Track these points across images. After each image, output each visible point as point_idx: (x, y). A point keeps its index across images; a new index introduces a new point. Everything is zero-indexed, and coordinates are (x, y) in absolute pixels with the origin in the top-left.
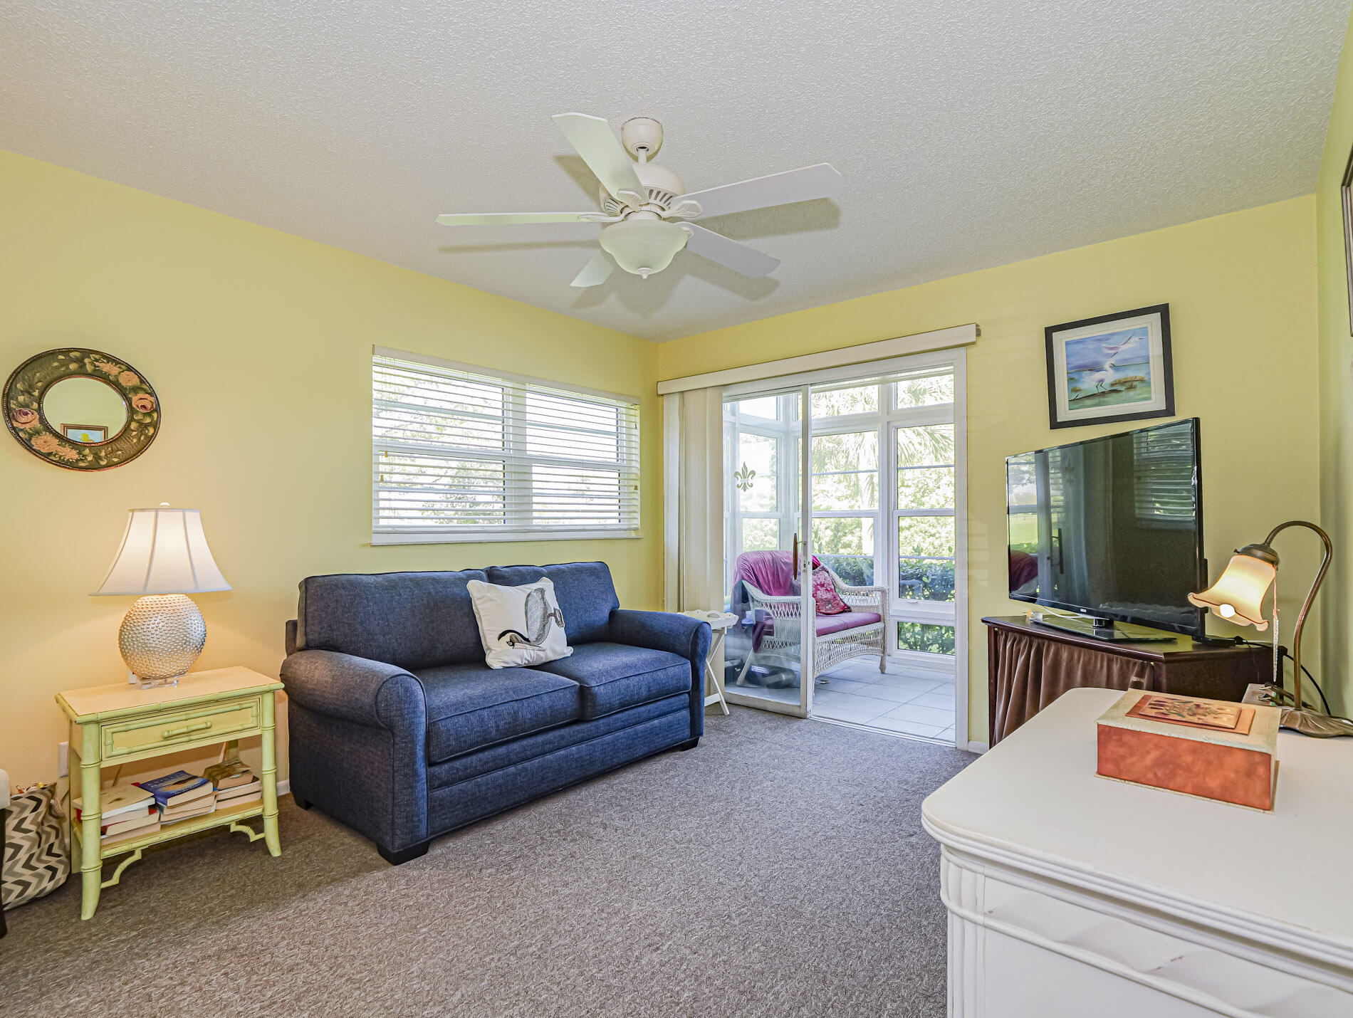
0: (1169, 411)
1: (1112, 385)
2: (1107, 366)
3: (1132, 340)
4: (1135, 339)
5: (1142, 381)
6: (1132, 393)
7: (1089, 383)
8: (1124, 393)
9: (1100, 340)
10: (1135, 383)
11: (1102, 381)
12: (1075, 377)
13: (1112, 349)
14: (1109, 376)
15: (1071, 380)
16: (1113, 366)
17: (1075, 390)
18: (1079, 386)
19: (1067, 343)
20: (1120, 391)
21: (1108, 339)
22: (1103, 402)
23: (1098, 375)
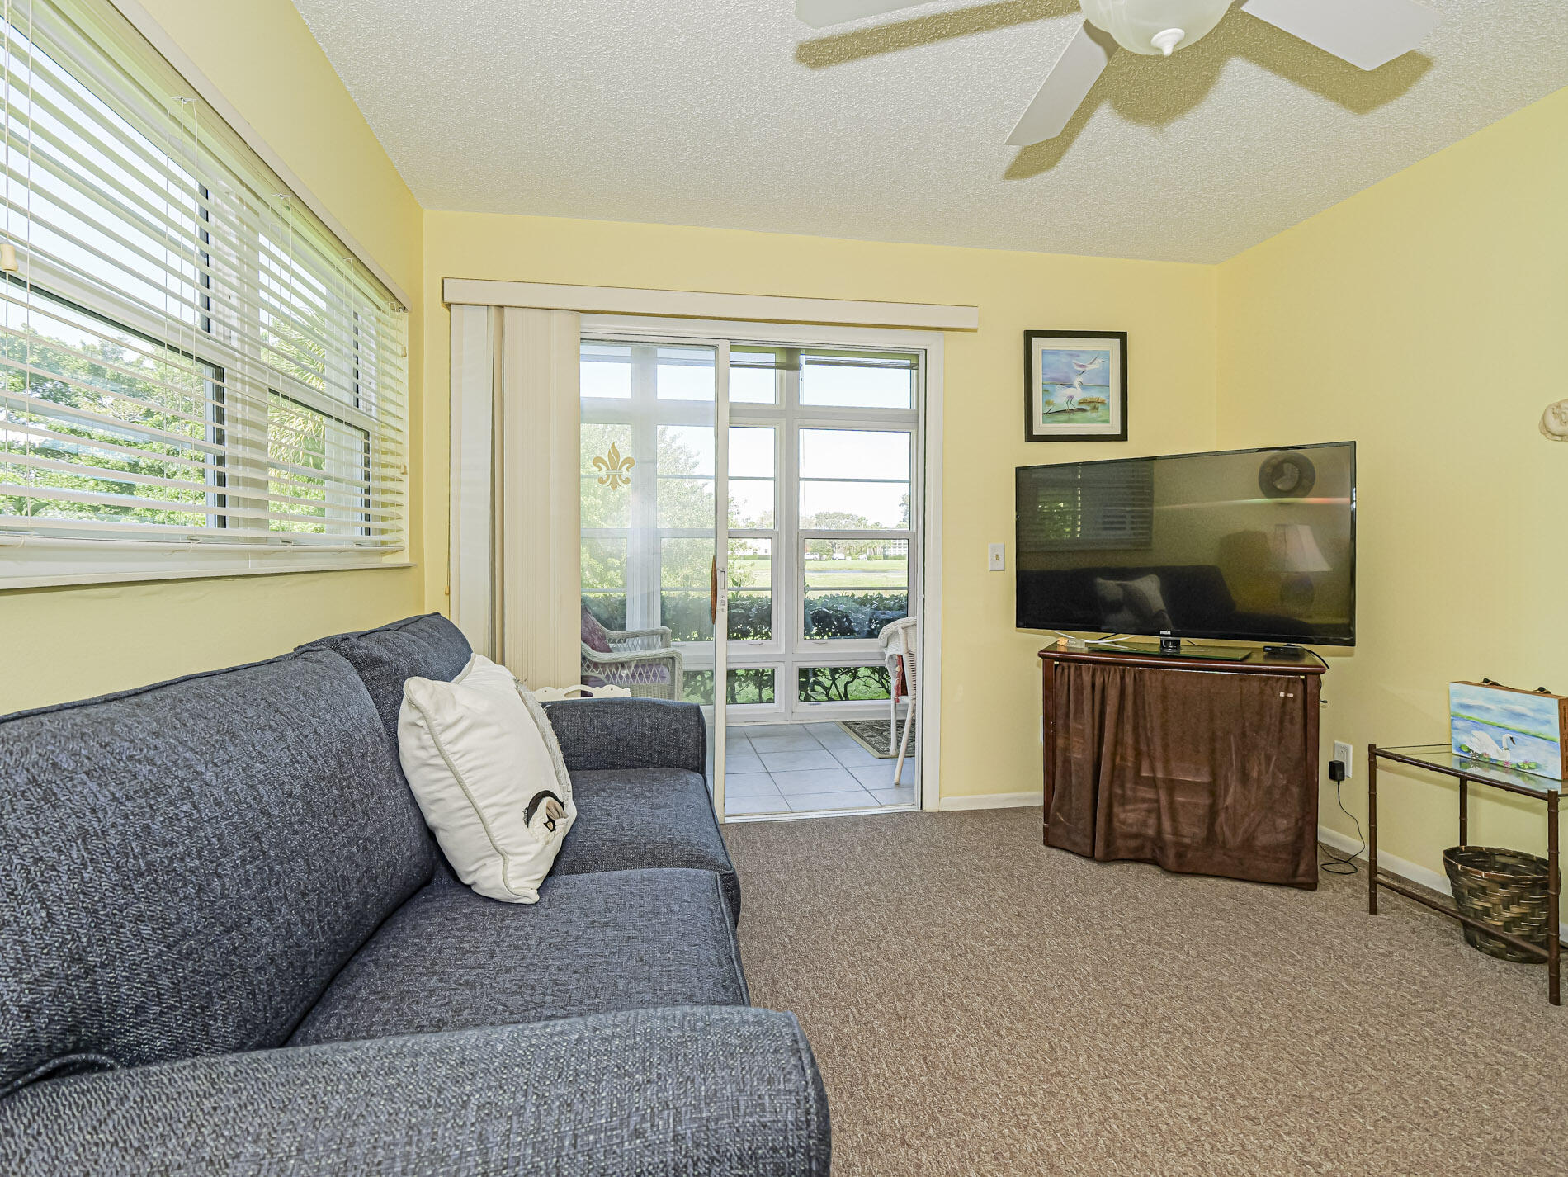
0: (1123, 437)
1: (1080, 403)
2: (1076, 383)
3: (1096, 362)
4: (1099, 361)
5: (1103, 403)
6: (1094, 414)
7: (1061, 398)
8: (1088, 413)
9: (1072, 354)
10: (1098, 405)
11: (1071, 397)
12: (1049, 388)
13: (1081, 366)
14: (1078, 394)
15: (1045, 391)
16: (1081, 384)
17: (1049, 403)
18: (1052, 400)
19: (1044, 352)
20: (1085, 411)
21: (1078, 356)
22: (1073, 419)
23: (1069, 391)
